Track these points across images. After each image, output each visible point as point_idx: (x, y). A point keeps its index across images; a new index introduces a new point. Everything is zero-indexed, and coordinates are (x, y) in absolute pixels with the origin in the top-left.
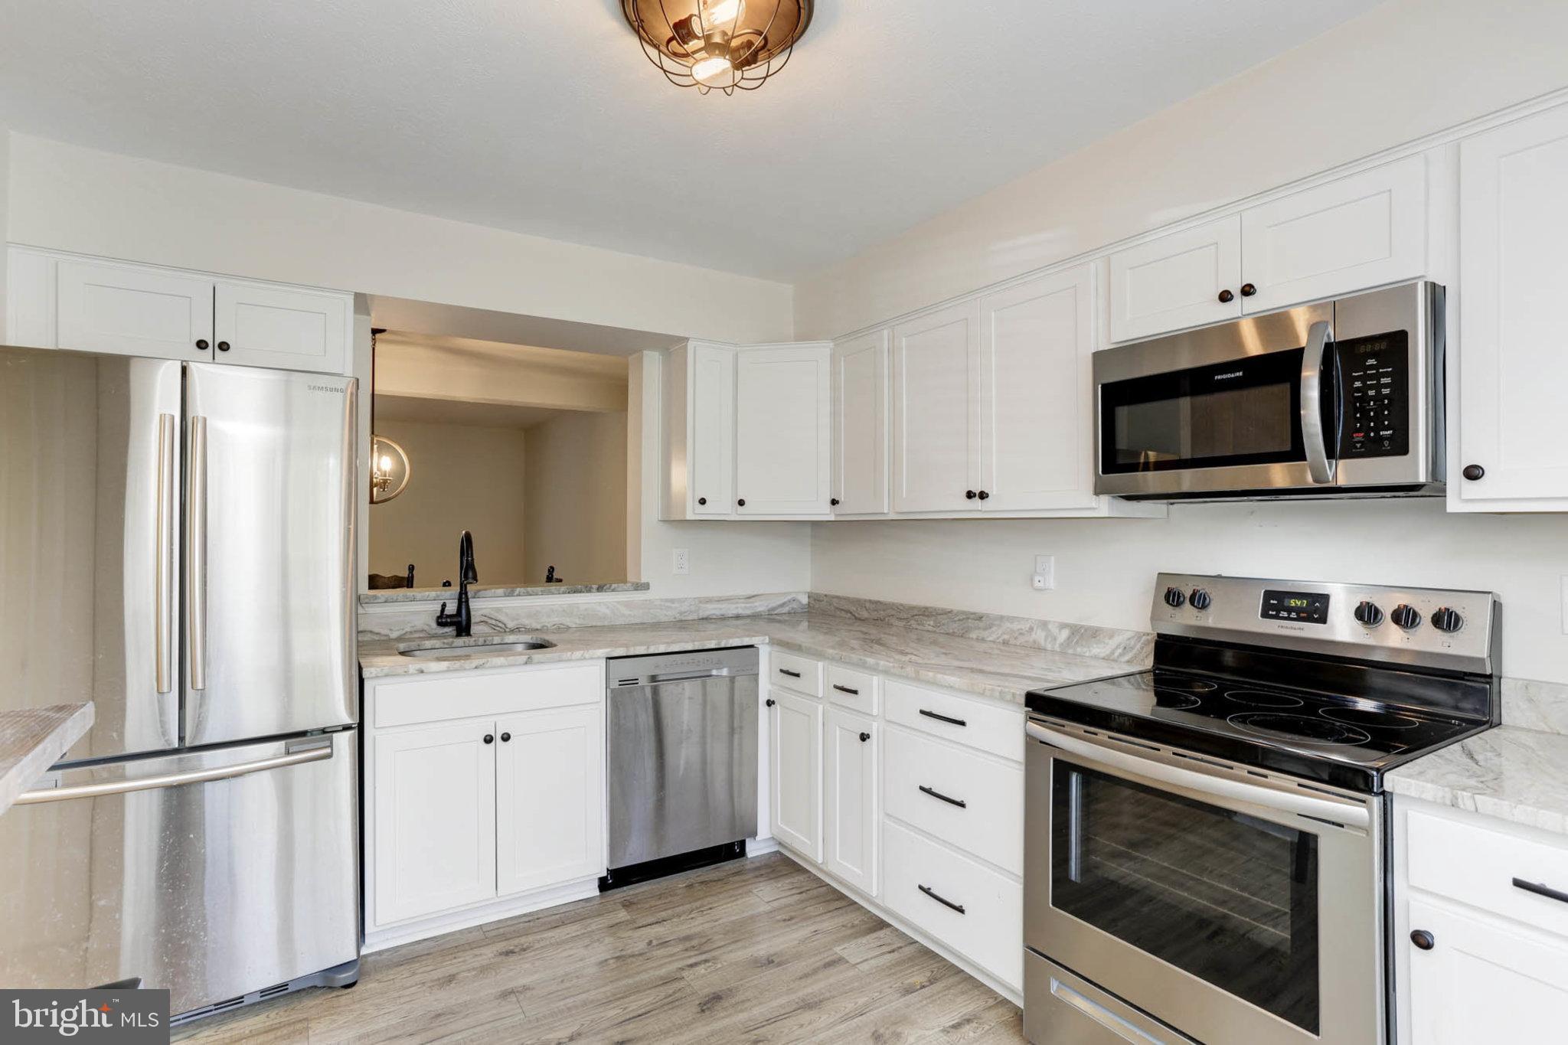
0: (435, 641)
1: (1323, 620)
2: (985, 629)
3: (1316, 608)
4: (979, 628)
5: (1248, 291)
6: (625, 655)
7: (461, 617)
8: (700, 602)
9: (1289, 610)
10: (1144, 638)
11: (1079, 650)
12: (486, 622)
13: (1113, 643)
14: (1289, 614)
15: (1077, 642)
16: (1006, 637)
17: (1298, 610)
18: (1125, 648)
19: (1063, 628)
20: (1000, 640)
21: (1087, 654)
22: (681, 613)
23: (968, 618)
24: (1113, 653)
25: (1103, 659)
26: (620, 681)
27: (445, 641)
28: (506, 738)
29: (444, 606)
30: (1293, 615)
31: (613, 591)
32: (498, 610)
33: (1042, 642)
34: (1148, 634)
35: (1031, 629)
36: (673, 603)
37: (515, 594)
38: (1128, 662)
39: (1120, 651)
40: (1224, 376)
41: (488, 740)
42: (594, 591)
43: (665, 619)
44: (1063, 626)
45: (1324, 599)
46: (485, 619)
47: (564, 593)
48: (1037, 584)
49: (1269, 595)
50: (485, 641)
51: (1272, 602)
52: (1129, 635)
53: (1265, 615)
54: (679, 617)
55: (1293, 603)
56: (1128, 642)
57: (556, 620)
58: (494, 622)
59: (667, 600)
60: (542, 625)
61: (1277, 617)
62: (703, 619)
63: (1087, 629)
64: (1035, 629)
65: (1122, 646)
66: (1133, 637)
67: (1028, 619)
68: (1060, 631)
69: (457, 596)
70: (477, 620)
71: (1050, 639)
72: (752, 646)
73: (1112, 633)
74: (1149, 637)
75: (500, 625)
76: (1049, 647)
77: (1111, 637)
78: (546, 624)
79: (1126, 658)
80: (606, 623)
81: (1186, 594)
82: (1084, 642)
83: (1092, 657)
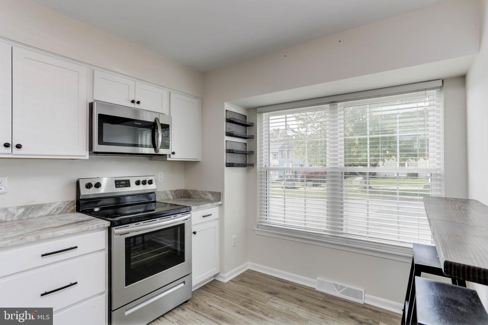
1: (129, 186)
3: (127, 184)
5: (138, 103)
9: (122, 185)
10: (67, 203)
11: (31, 216)
13: (51, 208)
15: (29, 213)
17: (123, 184)
18: (58, 209)
21: (36, 216)
24: (51, 212)
25: (46, 216)
30: (123, 186)
38: (59, 214)
39: (55, 210)
40: (137, 123)
44: (19, 208)
45: (128, 181)
49: (116, 181)
51: (117, 183)
52: (59, 203)
55: (122, 183)
56: (59, 206)
61: (119, 187)
63: (36, 206)
65: (56, 208)
66: (61, 204)
68: (17, 210)
73: (50, 205)
74: (69, 202)
79: (58, 212)
81: (93, 184)
82: (34, 212)
83: (39, 217)
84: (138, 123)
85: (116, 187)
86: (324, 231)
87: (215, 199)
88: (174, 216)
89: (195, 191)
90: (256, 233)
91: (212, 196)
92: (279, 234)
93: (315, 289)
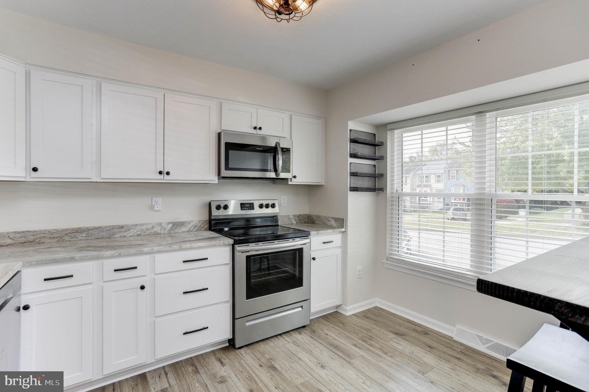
1: (253, 209)
2: (125, 232)
3: (251, 206)
4: (122, 232)
5: (260, 129)
9: (246, 207)
10: (201, 222)
11: (176, 231)
13: (190, 226)
15: (175, 228)
16: (139, 233)
17: (248, 207)
19: (169, 224)
20: (136, 234)
21: (180, 231)
23: (114, 229)
24: (190, 229)
25: (187, 232)
30: (247, 209)
33: (159, 231)
35: (153, 227)
38: (196, 231)
39: (193, 228)
44: (169, 223)
45: (253, 204)
48: (156, 209)
49: (241, 204)
51: (242, 206)
52: (197, 222)
55: (247, 205)
56: (196, 224)
61: (244, 210)
63: (179, 223)
64: (155, 227)
65: (194, 226)
67: (151, 224)
68: (167, 225)
71: (163, 229)
73: (189, 223)
74: (203, 221)
76: (162, 232)
77: (189, 224)
79: (195, 230)
81: (222, 206)
82: (178, 228)
83: (182, 232)
84: (259, 149)
85: (242, 209)
86: (467, 270)
87: (338, 226)
88: (292, 240)
89: (318, 217)
90: (386, 266)
91: (335, 223)
92: (422, 272)
93: (453, 338)
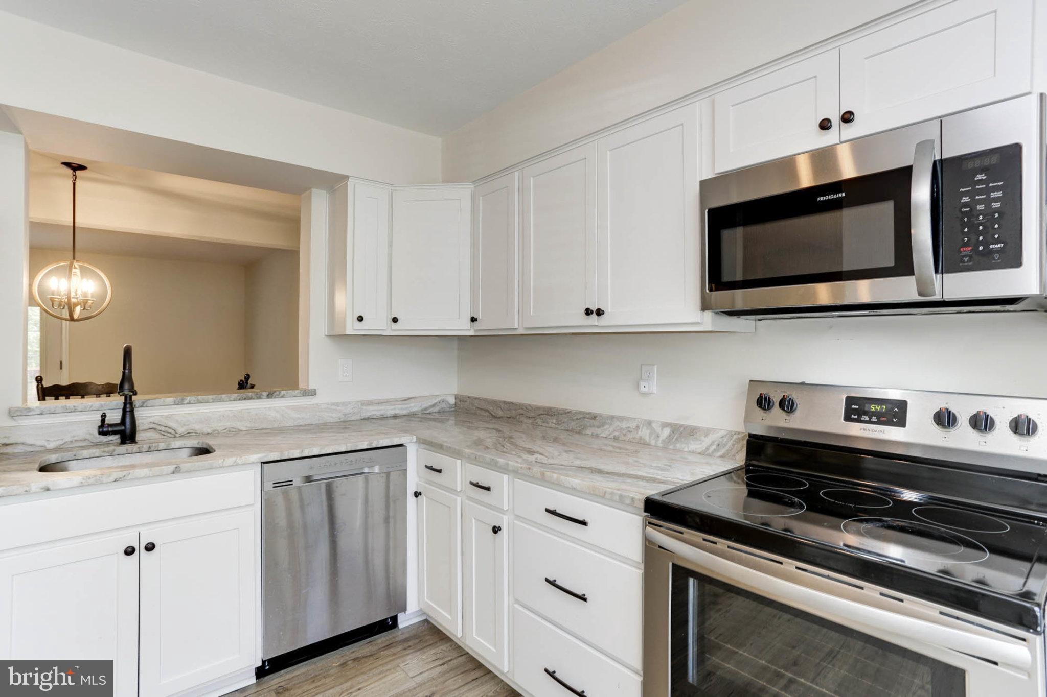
0: (94, 451)
1: (902, 423)
2: (599, 427)
3: (893, 413)
4: (594, 426)
5: (847, 118)
6: (279, 459)
7: (125, 426)
8: (362, 405)
9: (870, 414)
10: (735, 437)
11: (678, 446)
12: (155, 429)
13: (707, 441)
14: (870, 418)
15: (677, 439)
16: (616, 434)
17: (879, 415)
18: (719, 445)
19: (664, 427)
20: (612, 436)
21: (686, 449)
22: (345, 415)
23: (584, 418)
24: (708, 448)
25: (700, 454)
26: (274, 483)
27: (106, 449)
28: (150, 547)
29: (104, 416)
31: (282, 397)
32: (167, 417)
33: (647, 439)
34: (739, 433)
35: (638, 427)
36: (338, 406)
37: (185, 403)
38: (721, 457)
39: (714, 447)
40: (827, 198)
41: (130, 551)
42: (264, 397)
43: (332, 420)
44: (665, 425)
46: (153, 426)
47: (235, 400)
48: (643, 389)
49: (850, 400)
50: (150, 448)
51: (853, 407)
52: (723, 433)
53: (848, 418)
54: (343, 418)
55: (873, 408)
56: (721, 440)
57: (228, 424)
58: (163, 429)
59: (333, 404)
60: (212, 429)
61: (859, 420)
62: (365, 419)
63: (686, 428)
64: (641, 427)
65: (716, 443)
66: (726, 436)
67: (635, 419)
68: (662, 429)
69: (122, 406)
70: (146, 427)
71: (654, 436)
72: (401, 445)
73: (707, 432)
74: (740, 436)
75: (170, 431)
76: (653, 442)
77: (706, 435)
78: (218, 429)
80: (276, 426)
81: (776, 399)
82: (683, 440)
83: (690, 452)
84: (832, 197)
